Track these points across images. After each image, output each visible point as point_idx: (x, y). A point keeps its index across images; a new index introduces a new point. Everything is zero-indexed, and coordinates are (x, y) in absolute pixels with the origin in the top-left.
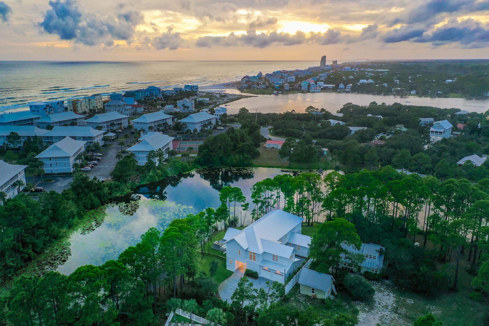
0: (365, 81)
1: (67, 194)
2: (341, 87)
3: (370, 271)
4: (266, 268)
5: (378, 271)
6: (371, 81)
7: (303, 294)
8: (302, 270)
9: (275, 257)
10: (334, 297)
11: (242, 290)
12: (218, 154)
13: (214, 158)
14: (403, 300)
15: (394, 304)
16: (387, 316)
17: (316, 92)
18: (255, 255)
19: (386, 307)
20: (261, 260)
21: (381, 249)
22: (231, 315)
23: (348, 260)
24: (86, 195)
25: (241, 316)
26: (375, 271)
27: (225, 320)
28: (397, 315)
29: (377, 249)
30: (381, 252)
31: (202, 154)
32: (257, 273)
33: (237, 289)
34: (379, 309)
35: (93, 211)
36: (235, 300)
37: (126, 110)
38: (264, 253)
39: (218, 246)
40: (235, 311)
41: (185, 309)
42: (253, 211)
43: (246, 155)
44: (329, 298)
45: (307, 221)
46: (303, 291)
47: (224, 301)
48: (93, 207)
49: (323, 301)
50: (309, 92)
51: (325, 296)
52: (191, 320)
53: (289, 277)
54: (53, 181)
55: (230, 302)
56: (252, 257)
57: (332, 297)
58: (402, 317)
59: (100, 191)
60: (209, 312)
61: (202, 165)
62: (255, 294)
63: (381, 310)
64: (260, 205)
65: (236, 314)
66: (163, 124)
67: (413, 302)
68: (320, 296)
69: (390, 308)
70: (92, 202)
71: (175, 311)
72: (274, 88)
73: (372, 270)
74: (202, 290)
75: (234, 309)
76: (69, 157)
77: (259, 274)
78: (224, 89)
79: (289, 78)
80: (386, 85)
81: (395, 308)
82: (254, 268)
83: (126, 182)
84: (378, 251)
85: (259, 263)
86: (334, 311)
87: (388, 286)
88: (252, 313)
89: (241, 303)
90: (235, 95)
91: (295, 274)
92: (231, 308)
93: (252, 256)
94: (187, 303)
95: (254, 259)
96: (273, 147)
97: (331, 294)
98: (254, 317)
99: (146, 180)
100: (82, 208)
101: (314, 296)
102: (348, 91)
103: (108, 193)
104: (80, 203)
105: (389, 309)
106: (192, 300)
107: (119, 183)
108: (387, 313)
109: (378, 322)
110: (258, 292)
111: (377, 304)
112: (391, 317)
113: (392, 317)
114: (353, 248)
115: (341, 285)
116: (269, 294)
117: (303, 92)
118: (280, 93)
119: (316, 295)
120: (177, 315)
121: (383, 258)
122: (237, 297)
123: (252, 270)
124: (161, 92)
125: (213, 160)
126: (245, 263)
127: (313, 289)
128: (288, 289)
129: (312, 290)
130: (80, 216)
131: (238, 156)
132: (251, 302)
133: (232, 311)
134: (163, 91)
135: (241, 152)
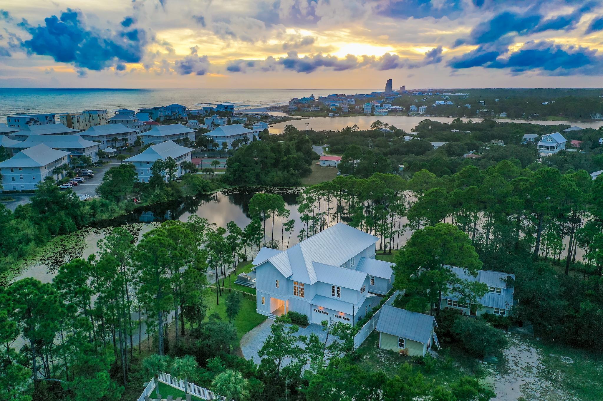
0: (443, 103)
1: (23, 210)
2: (413, 109)
3: (491, 313)
4: (321, 309)
5: (505, 312)
6: (449, 102)
7: (384, 350)
8: (380, 312)
9: (337, 291)
10: (437, 354)
11: (279, 339)
12: (254, 170)
13: (247, 174)
14: (555, 357)
15: (541, 365)
16: (533, 384)
17: (383, 115)
18: (302, 287)
19: (529, 369)
20: (312, 296)
21: (508, 277)
22: (259, 384)
23: (457, 293)
24: (53, 213)
25: (276, 386)
26: (501, 313)
27: (247, 393)
28: (550, 382)
29: (503, 278)
30: (509, 282)
31: (232, 170)
32: (307, 317)
33: (270, 338)
34: (518, 372)
35: (62, 237)
36: (265, 357)
37: (137, 127)
38: (318, 283)
39: (246, 280)
40: (266, 377)
41: (175, 374)
42: (300, 232)
43: (292, 171)
44: (428, 355)
45: (383, 248)
46: (385, 345)
47: (247, 359)
48: (63, 231)
49: (419, 361)
50: (373, 115)
51: (423, 352)
52: (187, 393)
53: (361, 322)
54: (14, 200)
55: (257, 362)
56: (299, 292)
57: (434, 354)
58: (561, 385)
59: (76, 210)
60: (217, 377)
61: (231, 184)
62: (302, 346)
63: (520, 374)
64: (311, 222)
65: (268, 381)
66: (183, 140)
67: (572, 362)
68: (413, 352)
69: (535, 371)
70: (63, 223)
71: (157, 377)
72: (329, 111)
73: (495, 312)
74: (211, 342)
75: (265, 373)
76: (38, 168)
77: (309, 318)
78: (267, 112)
79: (348, 100)
80: (469, 106)
81: (544, 372)
82: (302, 310)
83: (118, 200)
84: (505, 281)
85: (310, 301)
86: (440, 376)
87: (524, 337)
88: (296, 381)
89: (276, 362)
90: (281, 117)
91: (370, 318)
92: (260, 372)
93: (299, 289)
94: (178, 362)
95: (302, 295)
96: (329, 165)
97: (432, 348)
98: (300, 388)
99: (149, 200)
100: (46, 231)
101: (403, 352)
102: (422, 114)
103: (90, 215)
104: (43, 224)
105: (535, 373)
106: (188, 356)
107: (107, 201)
108: (532, 380)
109: (521, 394)
110: (308, 341)
111: (511, 365)
112: (541, 387)
113: (543, 385)
114: (465, 274)
115: (448, 334)
116: (327, 346)
117: (365, 115)
118: (337, 116)
119: (406, 350)
120: (161, 386)
121: (512, 290)
122: (269, 351)
123: (298, 312)
124: (185, 112)
125: (247, 177)
126: (287, 302)
127: (402, 341)
128: (358, 340)
129: (399, 343)
130: (40, 242)
131: (280, 173)
132: (295, 360)
133: (261, 377)
134: (189, 111)
135: (286, 167)
